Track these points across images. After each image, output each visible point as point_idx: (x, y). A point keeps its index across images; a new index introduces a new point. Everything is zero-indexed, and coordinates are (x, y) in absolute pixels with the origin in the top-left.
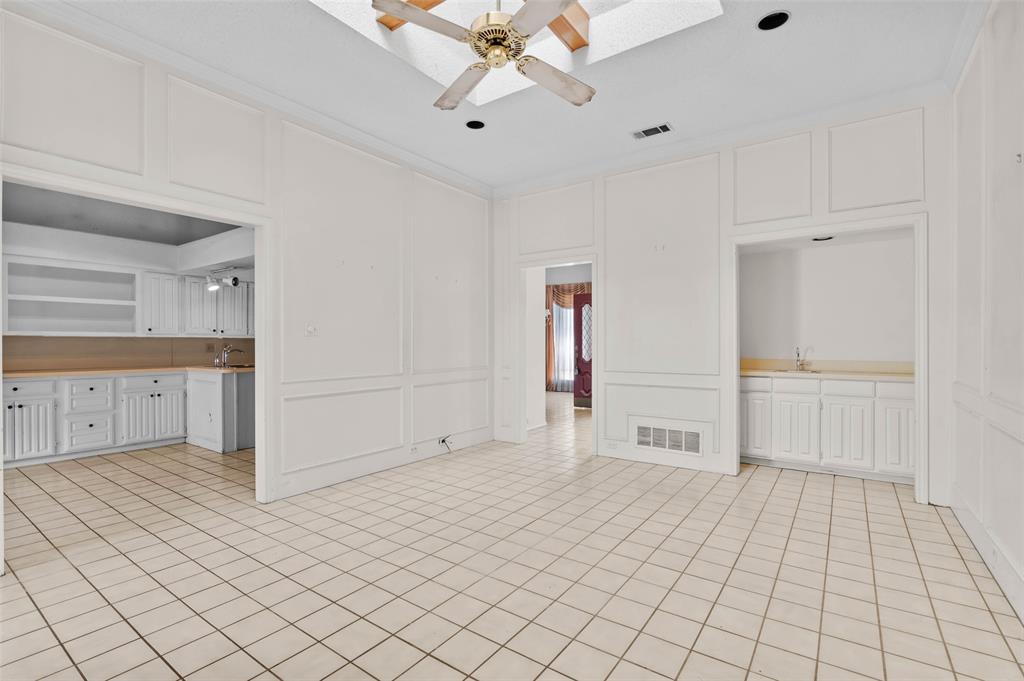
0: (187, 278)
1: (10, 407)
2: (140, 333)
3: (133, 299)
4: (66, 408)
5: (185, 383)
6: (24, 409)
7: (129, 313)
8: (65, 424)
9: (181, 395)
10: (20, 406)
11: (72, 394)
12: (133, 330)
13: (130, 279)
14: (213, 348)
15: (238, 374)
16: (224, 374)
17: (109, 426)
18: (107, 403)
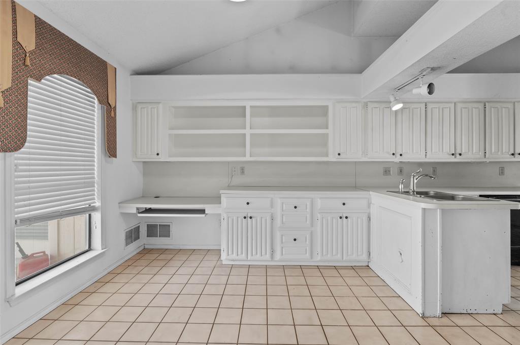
0: (369, 104)
1: (245, 218)
2: (332, 158)
3: (327, 128)
4: (278, 222)
5: (369, 207)
6: (253, 219)
7: (323, 141)
8: (278, 235)
9: (365, 218)
10: (251, 218)
11: (283, 211)
12: (327, 156)
13: (324, 110)
14: (389, 171)
15: (443, 211)
16: (424, 210)
17: (308, 242)
18: (307, 221)
